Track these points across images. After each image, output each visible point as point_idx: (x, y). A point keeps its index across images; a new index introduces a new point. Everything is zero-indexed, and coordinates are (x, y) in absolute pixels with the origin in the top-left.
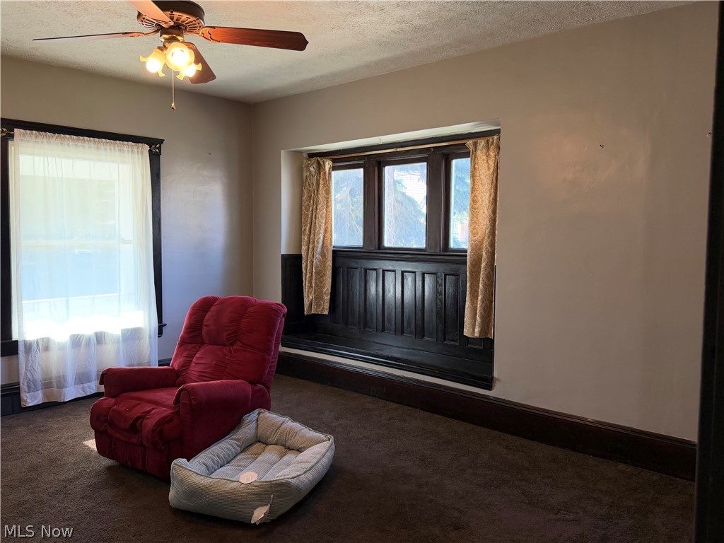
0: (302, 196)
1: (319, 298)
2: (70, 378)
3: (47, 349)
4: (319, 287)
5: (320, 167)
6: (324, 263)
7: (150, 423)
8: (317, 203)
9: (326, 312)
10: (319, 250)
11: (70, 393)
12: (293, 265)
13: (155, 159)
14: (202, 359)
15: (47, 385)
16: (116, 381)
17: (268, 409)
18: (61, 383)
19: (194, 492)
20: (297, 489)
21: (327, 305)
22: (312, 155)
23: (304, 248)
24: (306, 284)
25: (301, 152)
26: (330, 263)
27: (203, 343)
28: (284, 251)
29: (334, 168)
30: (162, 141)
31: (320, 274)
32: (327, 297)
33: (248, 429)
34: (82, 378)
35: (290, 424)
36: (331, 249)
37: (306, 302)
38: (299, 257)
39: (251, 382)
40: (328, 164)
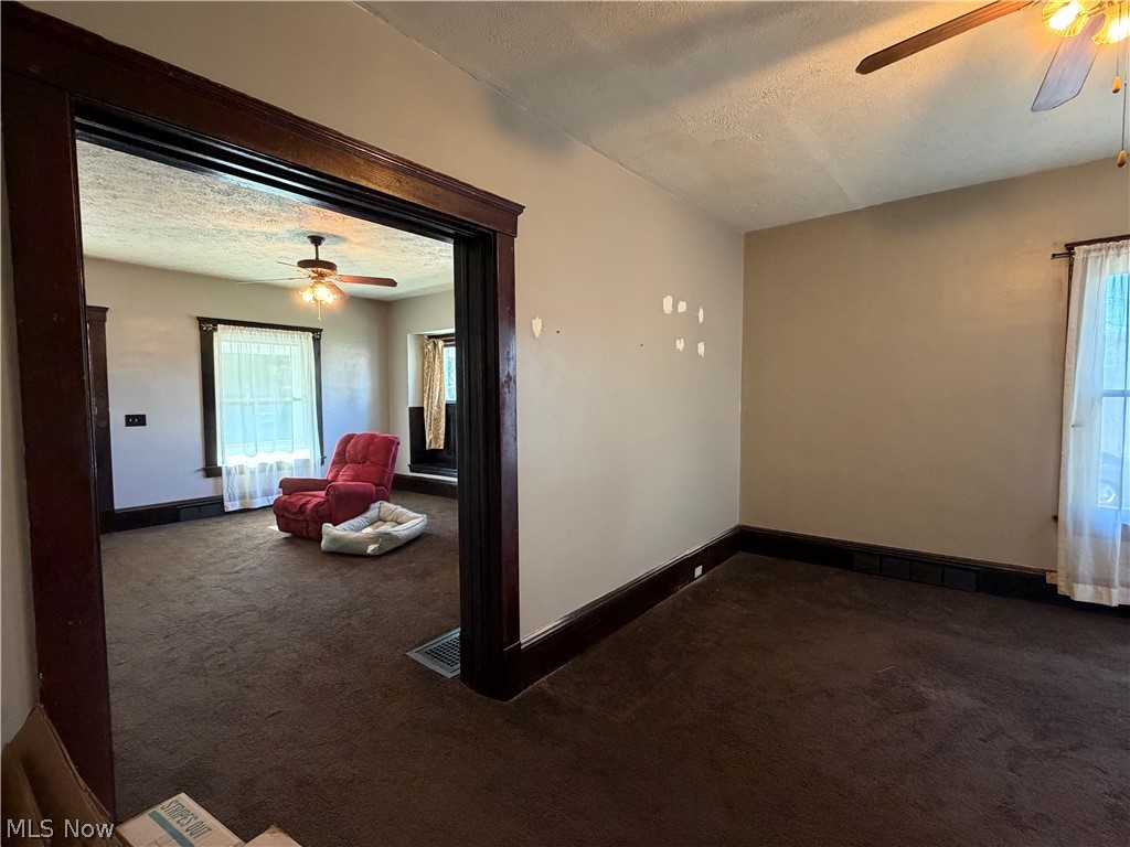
0: (423, 365)
1: (436, 437)
2: (259, 493)
3: (242, 473)
4: (437, 429)
5: (435, 345)
6: (439, 412)
7: (310, 506)
8: (434, 370)
9: (442, 447)
10: (436, 403)
11: (259, 503)
12: (417, 415)
13: (317, 341)
14: (346, 472)
15: (243, 497)
16: (289, 486)
17: (388, 501)
18: (252, 497)
19: (335, 540)
20: (396, 538)
21: (442, 442)
22: (430, 337)
23: (425, 402)
24: (427, 428)
25: (422, 335)
26: (444, 413)
27: (346, 463)
28: (411, 405)
29: (445, 346)
30: (321, 330)
31: (437, 420)
32: (442, 437)
33: (373, 512)
34: (266, 494)
35: (400, 509)
36: (444, 403)
37: (428, 441)
38: (421, 410)
39: (376, 485)
40: (441, 343)
